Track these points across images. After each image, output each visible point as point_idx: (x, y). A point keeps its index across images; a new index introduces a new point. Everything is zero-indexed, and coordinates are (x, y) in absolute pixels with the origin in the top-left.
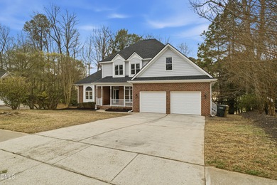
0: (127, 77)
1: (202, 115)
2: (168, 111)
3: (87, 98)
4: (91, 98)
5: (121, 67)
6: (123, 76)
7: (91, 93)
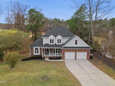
0: (56, 44)
1: (87, 59)
2: (76, 59)
3: (36, 53)
4: (38, 53)
5: (53, 40)
6: (54, 44)
7: (38, 51)
